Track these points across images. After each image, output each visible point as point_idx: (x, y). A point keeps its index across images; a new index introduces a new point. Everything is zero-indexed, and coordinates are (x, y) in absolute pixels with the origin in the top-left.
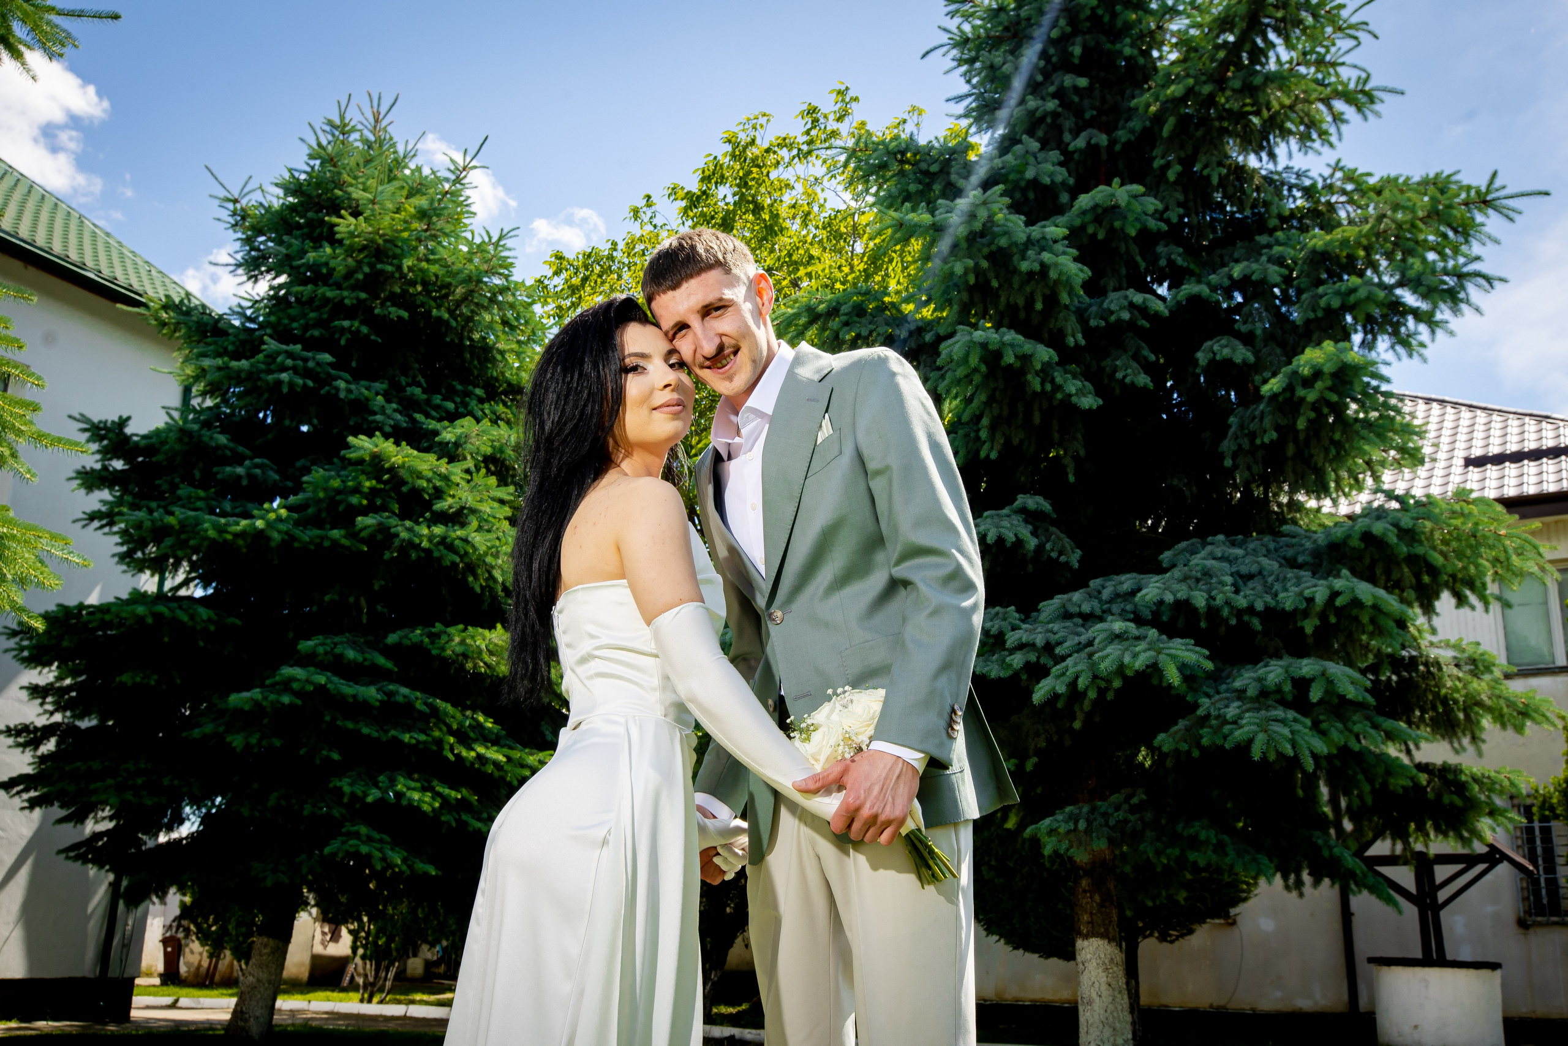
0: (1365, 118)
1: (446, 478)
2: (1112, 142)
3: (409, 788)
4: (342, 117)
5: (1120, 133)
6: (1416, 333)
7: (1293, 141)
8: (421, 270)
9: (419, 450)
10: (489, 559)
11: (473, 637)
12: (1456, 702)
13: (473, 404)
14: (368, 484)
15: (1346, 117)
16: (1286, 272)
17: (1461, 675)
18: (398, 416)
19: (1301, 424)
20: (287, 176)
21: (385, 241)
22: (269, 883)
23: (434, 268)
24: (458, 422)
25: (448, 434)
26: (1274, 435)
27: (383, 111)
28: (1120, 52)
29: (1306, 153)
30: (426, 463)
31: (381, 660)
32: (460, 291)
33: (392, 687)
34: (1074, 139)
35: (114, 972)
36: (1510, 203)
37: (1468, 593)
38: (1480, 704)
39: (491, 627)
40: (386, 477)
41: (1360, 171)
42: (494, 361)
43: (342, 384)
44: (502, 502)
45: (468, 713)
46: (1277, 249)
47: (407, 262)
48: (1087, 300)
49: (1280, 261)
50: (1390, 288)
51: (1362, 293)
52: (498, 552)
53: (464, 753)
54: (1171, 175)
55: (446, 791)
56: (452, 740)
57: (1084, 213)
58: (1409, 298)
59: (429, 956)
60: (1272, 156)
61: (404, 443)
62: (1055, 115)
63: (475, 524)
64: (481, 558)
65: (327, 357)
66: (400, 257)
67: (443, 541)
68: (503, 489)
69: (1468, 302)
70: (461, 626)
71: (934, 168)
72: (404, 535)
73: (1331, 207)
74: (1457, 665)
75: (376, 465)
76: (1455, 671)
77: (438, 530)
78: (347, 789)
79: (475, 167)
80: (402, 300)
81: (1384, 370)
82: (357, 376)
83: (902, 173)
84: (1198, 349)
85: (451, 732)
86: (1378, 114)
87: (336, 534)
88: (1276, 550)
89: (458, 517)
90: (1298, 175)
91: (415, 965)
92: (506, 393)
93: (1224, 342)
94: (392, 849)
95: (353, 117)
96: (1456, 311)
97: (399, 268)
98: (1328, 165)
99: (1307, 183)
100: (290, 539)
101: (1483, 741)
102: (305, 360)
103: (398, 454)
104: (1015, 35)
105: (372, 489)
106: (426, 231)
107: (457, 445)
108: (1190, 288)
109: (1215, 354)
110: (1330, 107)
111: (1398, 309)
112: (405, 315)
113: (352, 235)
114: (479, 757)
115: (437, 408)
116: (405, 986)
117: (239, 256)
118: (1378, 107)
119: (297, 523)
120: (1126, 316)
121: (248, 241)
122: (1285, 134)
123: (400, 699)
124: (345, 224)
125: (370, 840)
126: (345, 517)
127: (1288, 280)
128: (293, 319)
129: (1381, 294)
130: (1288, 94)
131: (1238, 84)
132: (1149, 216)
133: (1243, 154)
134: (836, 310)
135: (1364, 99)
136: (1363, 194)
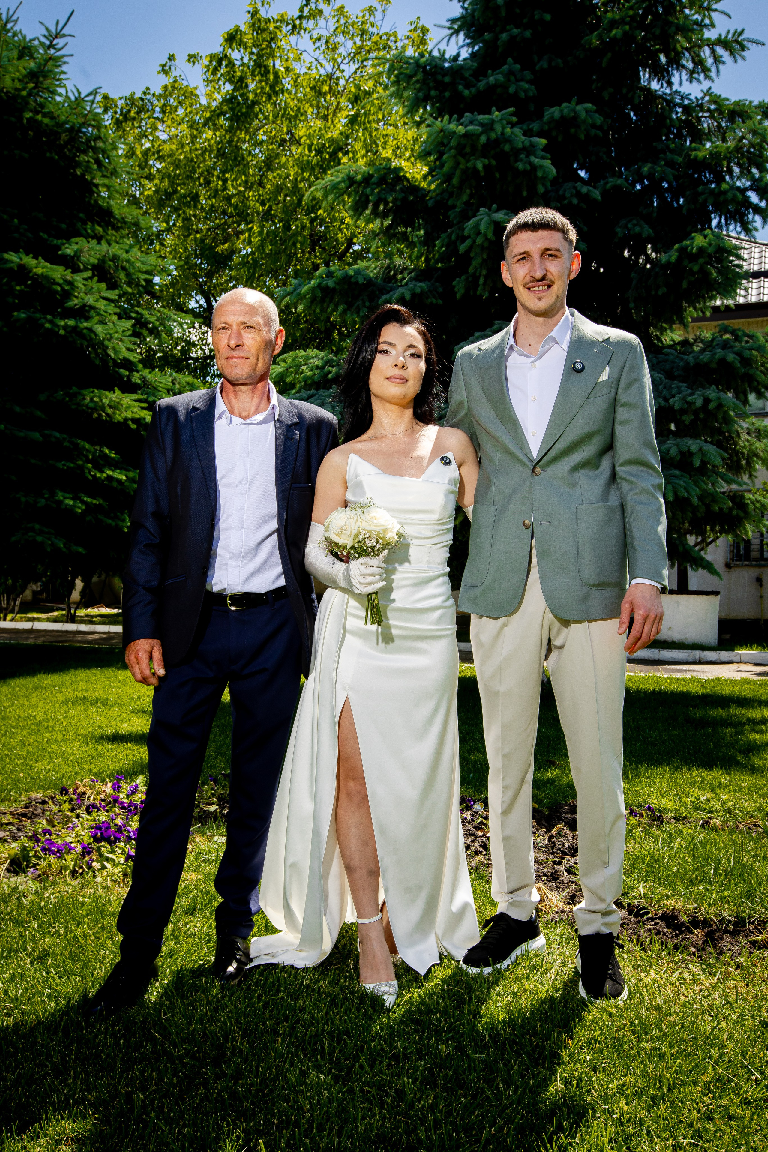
0: (736, 61)
1: (71, 283)
2: (565, 64)
3: (65, 498)
5: (569, 58)
6: (754, 221)
7: (684, 72)
8: (37, 121)
9: (51, 264)
10: (106, 343)
11: (100, 397)
12: (743, 454)
13: (80, 225)
14: (18, 288)
15: (723, 59)
16: (676, 173)
17: (749, 438)
18: (30, 235)
19: (685, 285)
21: (8, 96)
23: (46, 120)
24: (74, 240)
25: (69, 250)
26: (665, 289)
29: (691, 82)
30: (58, 273)
31: (39, 413)
32: (64, 137)
33: (46, 432)
34: (538, 62)
37: (763, 390)
38: (757, 455)
39: (111, 389)
40: (29, 282)
41: (723, 96)
42: (91, 193)
44: (110, 300)
45: (98, 447)
46: (671, 155)
47: (28, 114)
48: (550, 188)
49: (670, 164)
50: (744, 190)
51: (730, 195)
52: (112, 337)
53: (98, 475)
54: (606, 95)
55: (89, 500)
56: (90, 466)
57: (549, 122)
58: (754, 198)
59: (34, 587)
60: (670, 84)
61: (40, 258)
62: (526, 41)
63: (96, 319)
64: (102, 343)
66: (22, 111)
67: (75, 328)
68: (111, 292)
70: (91, 390)
72: (48, 325)
73: (699, 119)
74: (748, 433)
75: (22, 273)
76: (747, 437)
77: (71, 323)
78: (23, 499)
79: (64, 36)
80: (25, 144)
85: (88, 461)
86: (744, 58)
88: (657, 364)
89: (83, 312)
90: (682, 98)
91: (28, 594)
93: (635, 222)
94: (56, 538)
97: (21, 118)
98: (702, 91)
99: (686, 102)
101: (756, 477)
103: (39, 266)
105: (21, 291)
106: (34, 88)
107: (76, 257)
108: (612, 181)
109: (629, 230)
110: (713, 52)
111: (748, 204)
112: (26, 155)
114: (110, 478)
115: (55, 227)
116: (26, 608)
118: (745, 53)
120: (575, 201)
122: (680, 67)
123: (53, 440)
125: (41, 533)
127: (676, 178)
129: (740, 196)
130: (689, 40)
131: (658, 31)
132: (594, 126)
133: (650, 80)
134: (367, 179)
135: (737, 47)
136: (721, 112)
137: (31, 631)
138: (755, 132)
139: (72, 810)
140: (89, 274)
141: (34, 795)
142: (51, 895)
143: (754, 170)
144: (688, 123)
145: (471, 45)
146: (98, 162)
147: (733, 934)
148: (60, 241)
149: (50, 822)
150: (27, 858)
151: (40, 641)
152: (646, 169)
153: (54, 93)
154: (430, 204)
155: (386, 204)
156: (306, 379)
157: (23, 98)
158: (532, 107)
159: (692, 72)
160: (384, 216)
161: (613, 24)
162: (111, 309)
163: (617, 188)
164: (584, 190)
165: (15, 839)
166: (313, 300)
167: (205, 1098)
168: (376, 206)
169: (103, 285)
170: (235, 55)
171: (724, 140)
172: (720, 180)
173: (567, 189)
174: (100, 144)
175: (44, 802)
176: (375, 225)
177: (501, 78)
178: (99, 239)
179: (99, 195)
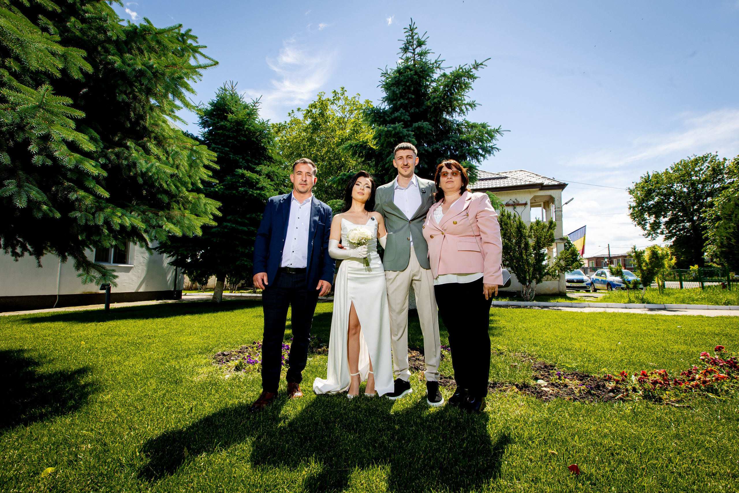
0: (473, 110)
1: (259, 179)
2: (419, 110)
4: (225, 87)
6: (481, 159)
7: (457, 114)
8: (249, 129)
9: (252, 173)
13: (262, 161)
14: (241, 180)
15: (469, 109)
18: (246, 164)
20: (211, 101)
21: (240, 121)
22: (224, 271)
23: (252, 128)
24: (260, 166)
25: (258, 169)
27: (234, 85)
28: (421, 90)
29: (459, 116)
30: (255, 176)
31: (246, 221)
32: (258, 133)
33: (249, 227)
34: (410, 110)
35: (177, 289)
36: (502, 132)
40: (245, 179)
41: (469, 121)
42: (266, 151)
43: (231, 156)
44: (271, 185)
46: (453, 138)
47: (246, 126)
49: (453, 141)
50: (477, 149)
51: (473, 150)
54: (432, 120)
57: (415, 127)
58: (480, 151)
59: (242, 282)
60: (452, 117)
61: (249, 171)
62: (406, 104)
63: (266, 191)
65: (228, 149)
66: (244, 125)
67: (259, 194)
68: (272, 182)
69: (493, 154)
71: (382, 115)
72: (250, 193)
73: (462, 128)
75: (243, 176)
77: (258, 192)
78: (241, 250)
79: (259, 103)
80: (245, 136)
81: (477, 168)
82: (234, 154)
83: (375, 115)
84: (437, 159)
87: (234, 192)
89: (262, 189)
90: (456, 121)
91: (240, 285)
92: (268, 158)
95: (227, 86)
96: (490, 156)
97: (244, 128)
98: (462, 119)
99: (457, 123)
100: (223, 193)
102: (222, 149)
103: (248, 174)
104: (398, 83)
106: (248, 118)
107: (260, 171)
110: (466, 107)
111: (478, 153)
112: (245, 139)
113: (232, 119)
115: (254, 162)
116: (239, 289)
117: (200, 121)
118: (476, 108)
119: (225, 189)
120: (423, 152)
121: (201, 117)
122: (455, 112)
124: (230, 116)
125: (246, 261)
126: (237, 189)
127: (456, 145)
128: (217, 140)
129: (476, 151)
130: (458, 103)
131: (448, 101)
132: (429, 129)
133: (446, 116)
134: (356, 146)
135: (473, 106)
136: (468, 126)
137: (241, 296)
138: (480, 131)
139: (257, 350)
140: (265, 176)
141: (243, 346)
142: (250, 377)
143: (480, 143)
144: (459, 130)
145: (389, 104)
146: (269, 142)
147: (493, 387)
148: (255, 166)
149: (249, 353)
150: (241, 365)
151: (244, 299)
152: (446, 142)
153: (255, 120)
154: (377, 153)
155: (363, 153)
156: (337, 209)
157: (245, 121)
158: (409, 123)
159: (459, 113)
160: (362, 157)
161: (434, 98)
162: (272, 187)
163: (437, 148)
164: (426, 149)
165: (236, 360)
166: (339, 183)
167: (310, 446)
168: (359, 154)
169: (269, 180)
170: (314, 111)
171: (470, 133)
172: (469, 146)
173: (421, 148)
174: (269, 136)
175: (247, 348)
176: (359, 160)
177: (399, 114)
178: (268, 166)
179: (269, 152)
